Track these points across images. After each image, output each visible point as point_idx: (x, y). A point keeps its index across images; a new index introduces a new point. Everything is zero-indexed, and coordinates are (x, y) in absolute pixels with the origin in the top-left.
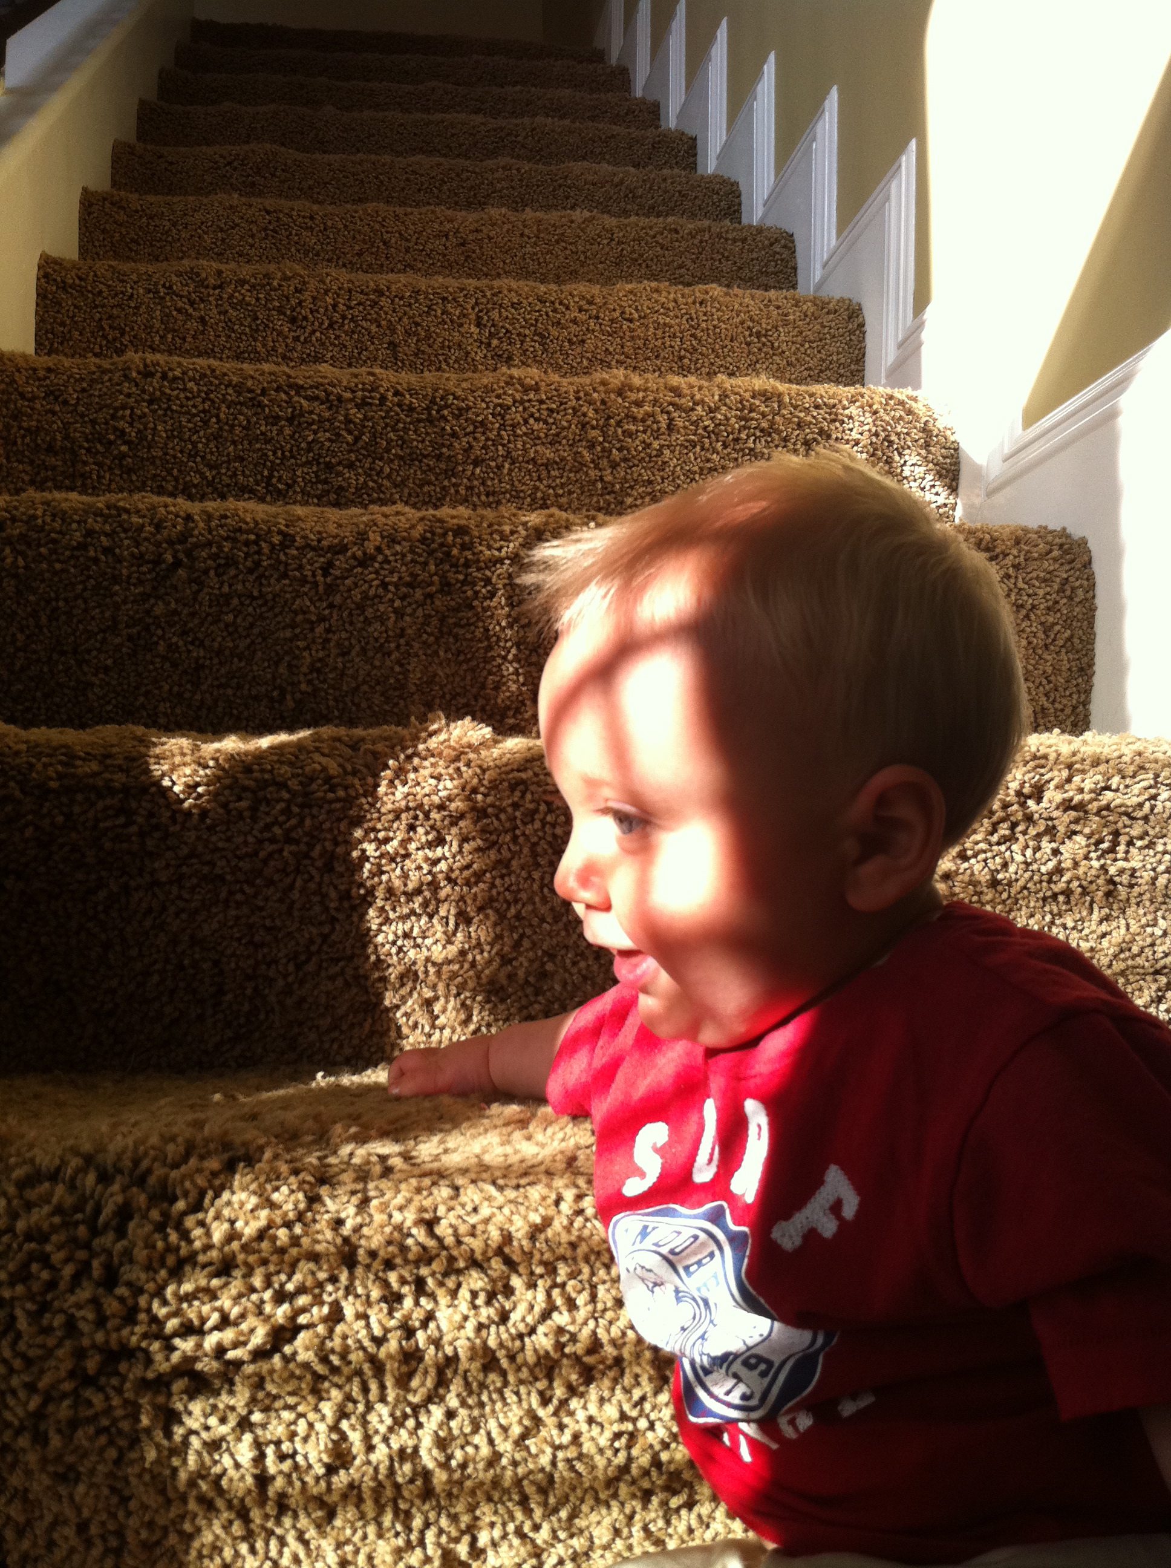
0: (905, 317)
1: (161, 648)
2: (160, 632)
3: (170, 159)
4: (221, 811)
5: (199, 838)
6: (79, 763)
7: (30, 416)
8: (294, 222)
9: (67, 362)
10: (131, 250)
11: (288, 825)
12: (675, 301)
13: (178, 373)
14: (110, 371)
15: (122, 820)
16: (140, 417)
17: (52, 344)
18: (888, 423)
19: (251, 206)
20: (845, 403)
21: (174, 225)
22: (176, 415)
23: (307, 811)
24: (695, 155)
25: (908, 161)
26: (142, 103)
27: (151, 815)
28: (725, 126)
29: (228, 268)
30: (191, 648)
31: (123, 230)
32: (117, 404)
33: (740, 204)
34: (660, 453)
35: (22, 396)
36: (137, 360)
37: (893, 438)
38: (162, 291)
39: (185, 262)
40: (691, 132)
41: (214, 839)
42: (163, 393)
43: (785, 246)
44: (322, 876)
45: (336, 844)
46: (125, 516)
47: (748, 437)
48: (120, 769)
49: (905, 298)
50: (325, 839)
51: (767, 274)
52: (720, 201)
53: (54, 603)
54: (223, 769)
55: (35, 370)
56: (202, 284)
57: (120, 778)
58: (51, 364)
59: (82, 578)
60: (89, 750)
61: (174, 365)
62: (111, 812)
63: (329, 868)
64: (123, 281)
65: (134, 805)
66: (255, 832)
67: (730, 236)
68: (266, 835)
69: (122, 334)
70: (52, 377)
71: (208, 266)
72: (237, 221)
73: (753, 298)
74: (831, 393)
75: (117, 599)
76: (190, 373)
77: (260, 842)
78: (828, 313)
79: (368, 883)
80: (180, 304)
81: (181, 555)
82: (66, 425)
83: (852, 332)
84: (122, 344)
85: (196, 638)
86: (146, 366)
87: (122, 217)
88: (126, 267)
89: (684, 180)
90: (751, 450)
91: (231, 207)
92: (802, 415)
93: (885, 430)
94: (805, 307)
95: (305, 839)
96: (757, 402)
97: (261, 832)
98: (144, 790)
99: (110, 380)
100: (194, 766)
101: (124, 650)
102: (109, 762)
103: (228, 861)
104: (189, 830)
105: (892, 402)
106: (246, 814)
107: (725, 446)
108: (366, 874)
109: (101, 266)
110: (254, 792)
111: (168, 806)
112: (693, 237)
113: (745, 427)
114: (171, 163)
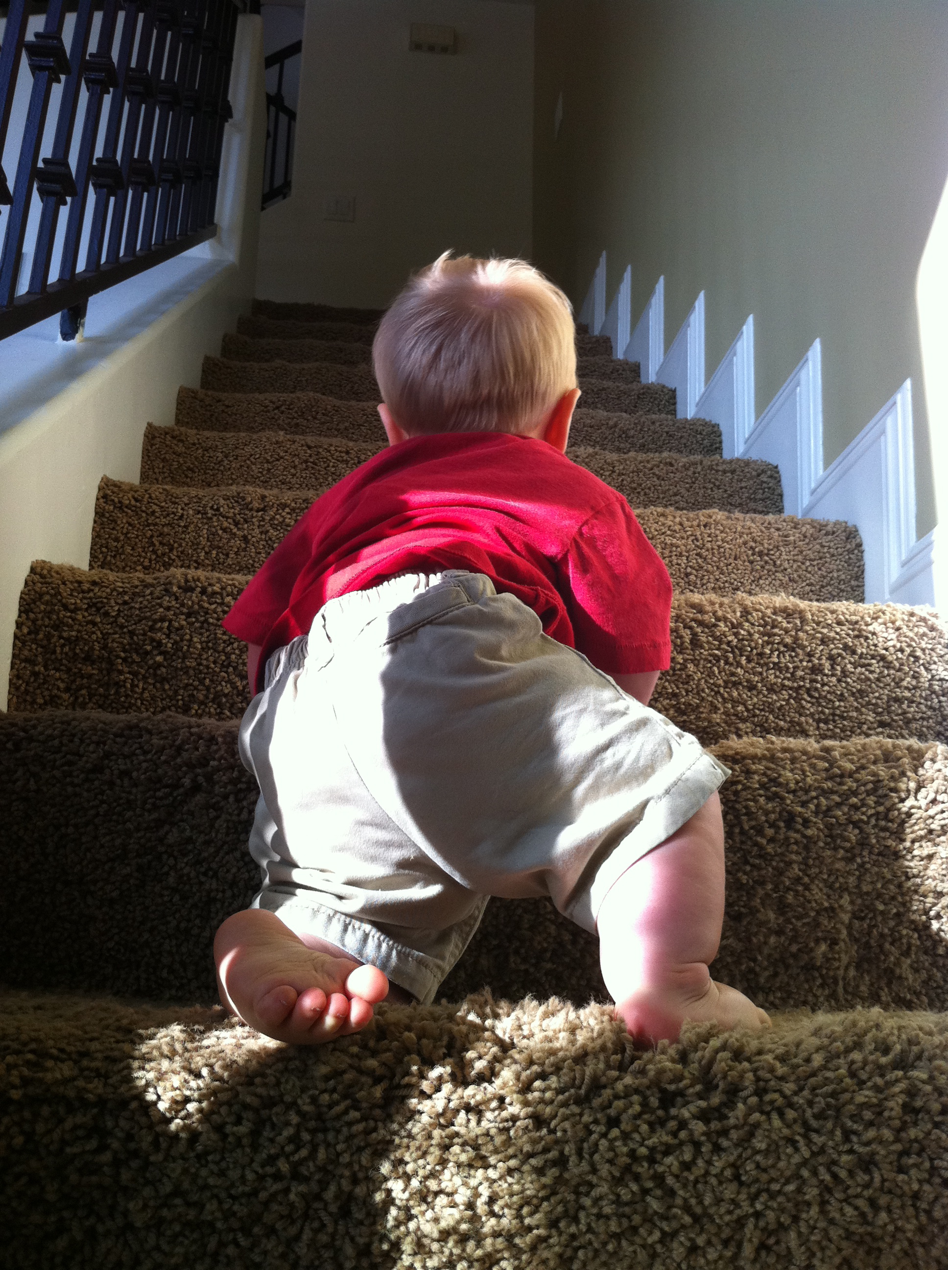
0: (908, 539)
1: (171, 880)
2: (171, 861)
3: (226, 403)
4: (214, 1136)
5: (185, 1171)
6: (50, 1063)
7: (71, 627)
8: (332, 455)
9: (112, 576)
10: (187, 477)
11: (296, 1157)
12: (681, 524)
13: (217, 588)
14: (152, 585)
15: (93, 1144)
16: (178, 629)
17: (105, 558)
18: (912, 639)
19: (294, 442)
20: (868, 620)
21: (226, 457)
22: (212, 628)
23: (320, 1136)
24: (675, 404)
25: (903, 398)
26: (207, 359)
27: (130, 1137)
28: (703, 378)
29: (271, 494)
30: (203, 879)
31: (181, 460)
32: (155, 617)
33: (721, 442)
34: (684, 667)
35: (65, 607)
36: (179, 576)
37: (919, 653)
38: (210, 512)
39: (234, 488)
40: (671, 385)
41: (204, 1172)
42: (201, 607)
43: (771, 477)
44: (336, 1223)
45: (355, 1181)
46: (146, 737)
47: (772, 651)
48: (98, 1074)
49: (907, 520)
50: (341, 1176)
51: (755, 500)
52: (703, 440)
53: (63, 830)
54: (220, 1079)
55: (80, 583)
56: (247, 507)
57: (96, 1087)
58: (96, 578)
59: (97, 802)
60: (63, 1045)
61: (214, 581)
62: (81, 1133)
63: (345, 1213)
64: (175, 503)
65: (110, 1124)
66: (255, 1166)
67: (720, 468)
68: (269, 1170)
69: (171, 550)
70: (97, 589)
71: (253, 492)
72: (282, 454)
73: (753, 521)
74: (852, 610)
75: (129, 825)
76: (229, 589)
77: (261, 1178)
78: (827, 534)
79: (392, 1237)
80: (225, 524)
81: (201, 779)
82: (105, 636)
83: (850, 552)
84: (170, 558)
85: (210, 869)
86: (187, 581)
87: (181, 449)
88: (178, 491)
89: (671, 423)
90: (774, 663)
91: (277, 442)
92: (825, 631)
93: (909, 646)
94: (804, 529)
95: (317, 1177)
96: (780, 619)
97: (263, 1166)
98: (124, 1104)
99: (151, 594)
100: (184, 1075)
101: (132, 881)
102: (85, 1063)
103: (220, 1202)
104: (174, 1160)
105: (914, 619)
106: (245, 1141)
107: (749, 660)
108: (391, 1223)
109: (156, 490)
110: (256, 1111)
111: (151, 1127)
112: (687, 469)
113: (768, 643)
114: (228, 406)
